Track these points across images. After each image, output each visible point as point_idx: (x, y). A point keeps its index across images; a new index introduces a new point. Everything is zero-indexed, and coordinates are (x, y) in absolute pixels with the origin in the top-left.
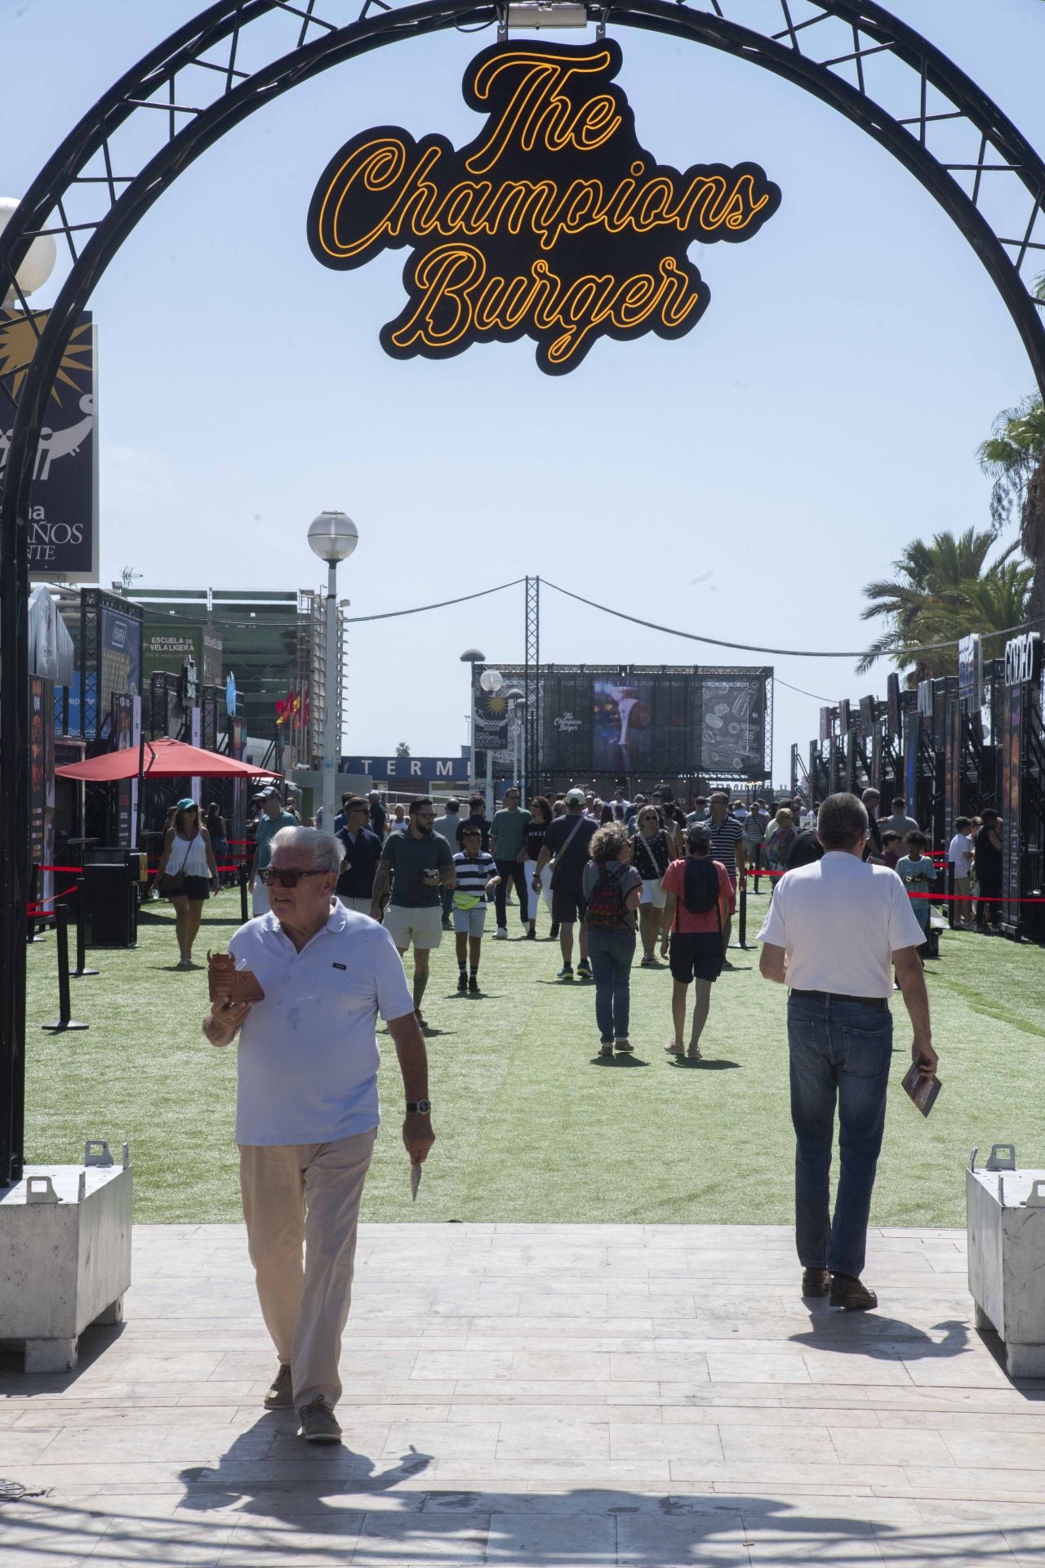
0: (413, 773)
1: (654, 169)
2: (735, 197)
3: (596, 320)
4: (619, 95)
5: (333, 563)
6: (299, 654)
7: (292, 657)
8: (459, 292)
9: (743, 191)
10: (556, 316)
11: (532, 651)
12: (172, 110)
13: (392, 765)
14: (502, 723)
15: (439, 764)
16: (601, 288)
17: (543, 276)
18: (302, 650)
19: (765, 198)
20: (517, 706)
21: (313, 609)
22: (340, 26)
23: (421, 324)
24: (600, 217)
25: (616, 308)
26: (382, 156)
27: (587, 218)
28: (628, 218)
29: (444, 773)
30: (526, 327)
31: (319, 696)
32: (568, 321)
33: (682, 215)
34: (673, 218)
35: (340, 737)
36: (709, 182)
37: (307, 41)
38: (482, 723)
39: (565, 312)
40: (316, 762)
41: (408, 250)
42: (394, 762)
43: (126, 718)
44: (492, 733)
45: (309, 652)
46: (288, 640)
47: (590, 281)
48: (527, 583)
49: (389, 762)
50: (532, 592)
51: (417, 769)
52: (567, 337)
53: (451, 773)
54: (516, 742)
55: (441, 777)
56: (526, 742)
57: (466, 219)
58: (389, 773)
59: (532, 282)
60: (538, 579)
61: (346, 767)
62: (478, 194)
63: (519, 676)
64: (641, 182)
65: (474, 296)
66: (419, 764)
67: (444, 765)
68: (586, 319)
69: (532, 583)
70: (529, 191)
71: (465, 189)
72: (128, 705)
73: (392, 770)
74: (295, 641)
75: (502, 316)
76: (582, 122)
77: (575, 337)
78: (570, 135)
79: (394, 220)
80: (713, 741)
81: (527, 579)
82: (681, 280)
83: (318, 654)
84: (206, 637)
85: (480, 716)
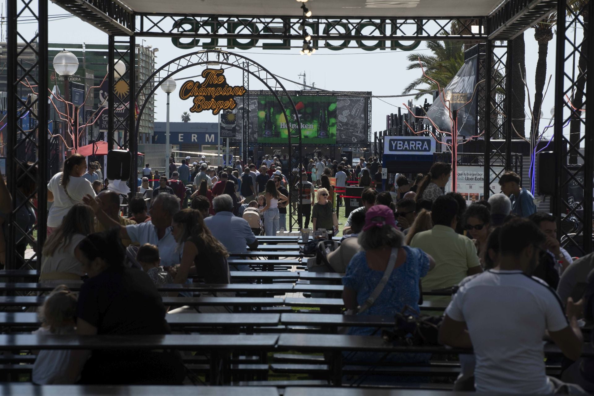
0: (193, 141)
1: (229, 86)
2: (240, 90)
3: (221, 107)
4: (224, 76)
5: (168, 93)
8: (201, 103)
9: (242, 90)
10: (215, 107)
12: (159, 78)
13: (181, 136)
14: (233, 126)
16: (221, 103)
17: (213, 101)
19: (245, 91)
22: (184, 66)
23: (195, 108)
24: (221, 93)
25: (224, 106)
26: (190, 84)
27: (219, 93)
28: (225, 93)
29: (210, 141)
30: (211, 108)
32: (217, 107)
33: (233, 93)
34: (232, 93)
36: (237, 88)
37: (178, 68)
38: (224, 125)
39: (216, 106)
40: (141, 135)
41: (194, 97)
42: (182, 135)
43: (84, 132)
44: (229, 130)
47: (220, 102)
49: (180, 135)
51: (195, 138)
52: (217, 110)
53: (213, 141)
55: (208, 143)
57: (202, 93)
58: (180, 140)
59: (211, 102)
62: (204, 90)
64: (227, 88)
65: (203, 104)
68: (219, 107)
70: (211, 89)
71: (202, 89)
73: (181, 139)
75: (207, 107)
76: (219, 80)
77: (218, 110)
78: (217, 81)
79: (191, 93)
80: (342, 129)
82: (233, 102)
83: (142, 78)
84: (86, 73)
85: (223, 122)
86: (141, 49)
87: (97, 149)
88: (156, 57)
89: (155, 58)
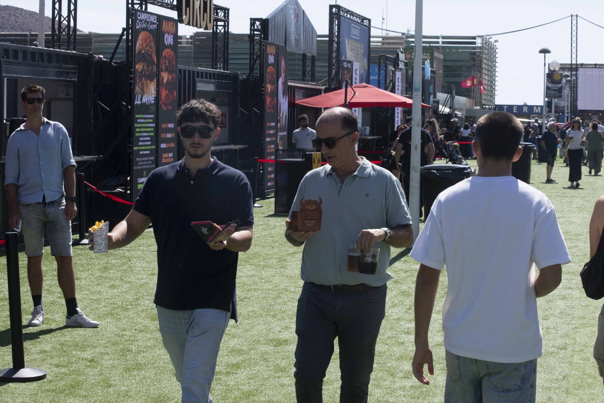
0: (524, 111)
6: (477, 62)
7: (474, 63)
11: (574, 56)
13: (516, 108)
14: (560, 86)
15: (535, 108)
18: (478, 60)
20: (567, 81)
21: (483, 43)
29: (537, 111)
31: (485, 79)
35: (495, 97)
38: (550, 85)
40: (484, 106)
42: (516, 107)
43: (347, 74)
44: (555, 90)
45: (481, 61)
46: (472, 56)
48: (572, 18)
49: (514, 107)
50: (574, 22)
51: (526, 110)
53: (540, 112)
54: (566, 98)
55: (536, 113)
56: (571, 97)
58: (514, 111)
60: (577, 16)
61: (497, 109)
63: (568, 68)
66: (527, 108)
67: (537, 109)
69: (574, 18)
72: (350, 67)
73: (516, 110)
74: (475, 56)
81: (572, 16)
83: (485, 62)
84: (435, 53)
85: (549, 82)
86: (485, 39)
87: (354, 95)
88: (497, 48)
89: (497, 50)
